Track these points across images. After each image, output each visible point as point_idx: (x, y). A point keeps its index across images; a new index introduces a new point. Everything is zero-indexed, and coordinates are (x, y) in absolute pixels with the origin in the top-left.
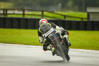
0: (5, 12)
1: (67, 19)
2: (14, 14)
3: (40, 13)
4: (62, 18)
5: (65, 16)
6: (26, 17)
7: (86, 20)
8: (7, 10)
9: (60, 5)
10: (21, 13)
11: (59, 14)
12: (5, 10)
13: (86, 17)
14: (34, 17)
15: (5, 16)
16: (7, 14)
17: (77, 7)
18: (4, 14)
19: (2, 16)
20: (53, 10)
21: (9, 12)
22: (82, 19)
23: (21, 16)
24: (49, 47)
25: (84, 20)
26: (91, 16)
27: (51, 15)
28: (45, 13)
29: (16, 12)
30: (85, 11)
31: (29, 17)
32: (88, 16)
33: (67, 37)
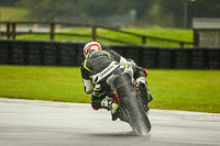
0: (11, 29)
1: (149, 44)
2: (30, 33)
3: (89, 31)
4: (138, 42)
5: (144, 38)
6: (57, 39)
7: (191, 46)
8: (14, 25)
9: (133, 12)
10: (47, 30)
11: (132, 32)
12: (11, 25)
13: (191, 40)
14: (75, 40)
15: (11, 39)
16: (15, 34)
17: (170, 18)
18: (8, 34)
19: (5, 38)
20: (117, 24)
21: (18, 29)
22: (182, 43)
23: (46, 39)
24: (105, 102)
25: (186, 46)
26: (201, 39)
27: (113, 35)
28: (100, 31)
29: (36, 29)
30: (189, 26)
31: (64, 40)
32: (196, 37)
33: (144, 82)
